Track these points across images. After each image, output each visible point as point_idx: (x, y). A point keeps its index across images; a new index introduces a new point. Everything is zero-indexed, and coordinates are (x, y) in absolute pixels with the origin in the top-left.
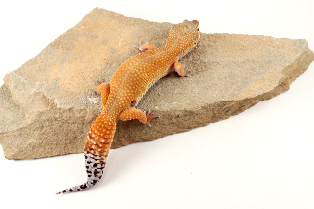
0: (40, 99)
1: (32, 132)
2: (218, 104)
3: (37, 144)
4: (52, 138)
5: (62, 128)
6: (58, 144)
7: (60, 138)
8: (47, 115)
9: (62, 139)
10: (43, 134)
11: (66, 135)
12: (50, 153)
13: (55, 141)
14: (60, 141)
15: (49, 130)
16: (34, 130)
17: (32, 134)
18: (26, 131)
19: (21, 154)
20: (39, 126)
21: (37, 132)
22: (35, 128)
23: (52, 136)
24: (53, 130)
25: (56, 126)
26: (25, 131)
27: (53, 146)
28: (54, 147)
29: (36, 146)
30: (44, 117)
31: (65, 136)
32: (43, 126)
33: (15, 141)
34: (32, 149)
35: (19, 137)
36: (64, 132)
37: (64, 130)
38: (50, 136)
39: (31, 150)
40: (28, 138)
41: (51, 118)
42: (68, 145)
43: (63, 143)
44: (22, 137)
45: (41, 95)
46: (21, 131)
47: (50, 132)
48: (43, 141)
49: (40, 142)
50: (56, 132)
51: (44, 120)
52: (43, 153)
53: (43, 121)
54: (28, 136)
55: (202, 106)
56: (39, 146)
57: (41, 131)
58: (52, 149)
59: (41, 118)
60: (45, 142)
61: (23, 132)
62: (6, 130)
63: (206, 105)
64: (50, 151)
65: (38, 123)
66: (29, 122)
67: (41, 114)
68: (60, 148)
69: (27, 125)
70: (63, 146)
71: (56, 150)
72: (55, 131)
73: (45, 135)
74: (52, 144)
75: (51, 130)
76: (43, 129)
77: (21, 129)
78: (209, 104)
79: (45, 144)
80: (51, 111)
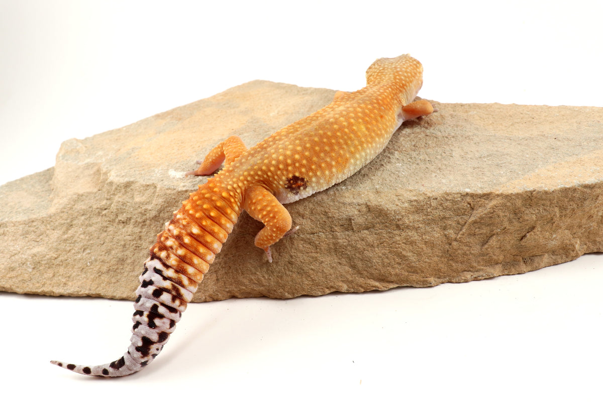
0: (90, 175)
1: (48, 232)
2: (454, 202)
3: (46, 258)
4: (79, 253)
5: (105, 234)
6: (84, 270)
7: (93, 258)
8: (87, 202)
9: (96, 260)
10: (66, 240)
11: (106, 253)
12: (62, 285)
13: (81, 261)
14: (91, 263)
15: (80, 235)
16: (54, 230)
17: (47, 235)
18: (40, 227)
19: (8, 276)
20: (65, 222)
21: (55, 235)
22: (57, 223)
23: (81, 249)
24: (87, 238)
25: (94, 229)
26: (37, 227)
27: (74, 272)
28: (75, 274)
29: (43, 262)
30: (80, 206)
31: (104, 253)
32: (71, 225)
33: (12, 244)
34: (32, 267)
35: (22, 237)
36: (105, 245)
37: (107, 240)
38: (76, 249)
39: (30, 270)
40: (36, 243)
41: (91, 209)
42: (103, 275)
43: (95, 269)
44: (27, 239)
45: (95, 169)
46: (30, 224)
47: (79, 240)
48: (59, 255)
49: (52, 256)
50: (91, 242)
51: (78, 212)
52: (48, 282)
53: (76, 214)
54: (38, 240)
55: (411, 201)
56: (47, 266)
57: (64, 233)
58: (69, 277)
59: (76, 206)
60: (63, 258)
61: (32, 229)
62: (7, 219)
63: (421, 198)
64: (64, 280)
65: (65, 216)
66: (52, 210)
67: (80, 197)
68: (85, 280)
69: (45, 216)
70: (92, 277)
71: (75, 281)
72: (89, 240)
73: (68, 245)
74: (73, 268)
75: (82, 236)
76: (70, 230)
77: (33, 221)
78: (429, 198)
79: (61, 263)
80: (97, 195)
